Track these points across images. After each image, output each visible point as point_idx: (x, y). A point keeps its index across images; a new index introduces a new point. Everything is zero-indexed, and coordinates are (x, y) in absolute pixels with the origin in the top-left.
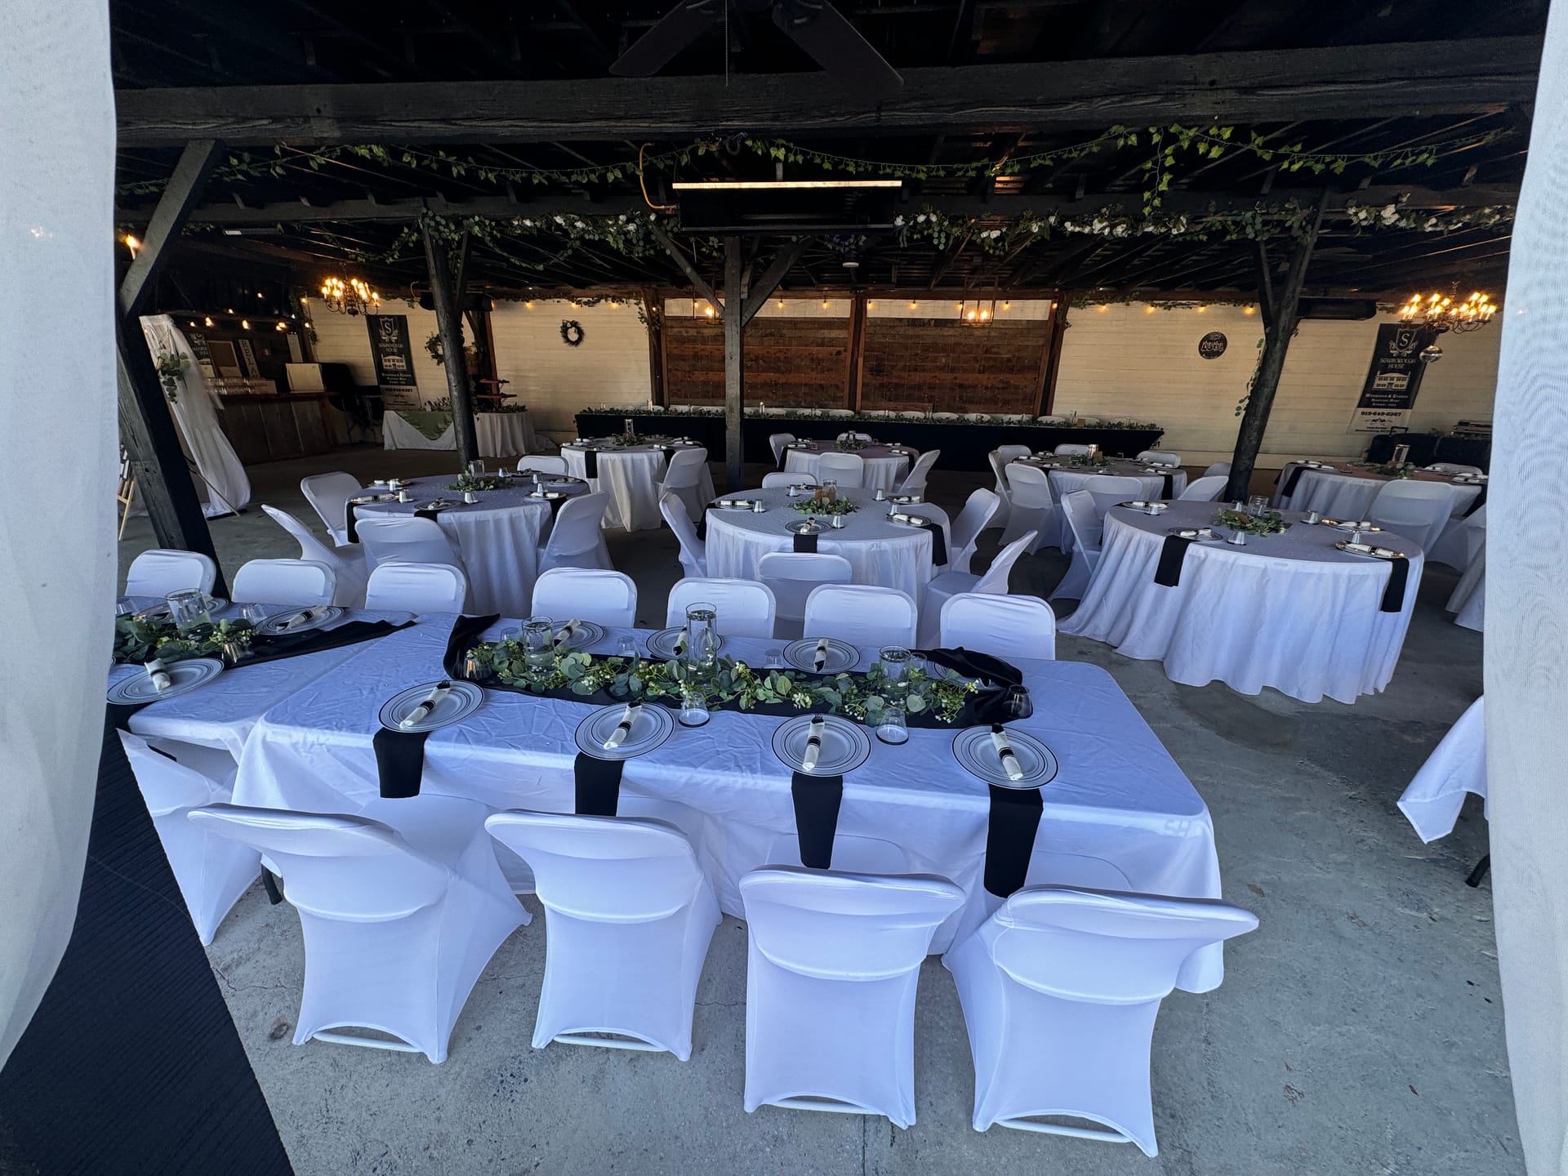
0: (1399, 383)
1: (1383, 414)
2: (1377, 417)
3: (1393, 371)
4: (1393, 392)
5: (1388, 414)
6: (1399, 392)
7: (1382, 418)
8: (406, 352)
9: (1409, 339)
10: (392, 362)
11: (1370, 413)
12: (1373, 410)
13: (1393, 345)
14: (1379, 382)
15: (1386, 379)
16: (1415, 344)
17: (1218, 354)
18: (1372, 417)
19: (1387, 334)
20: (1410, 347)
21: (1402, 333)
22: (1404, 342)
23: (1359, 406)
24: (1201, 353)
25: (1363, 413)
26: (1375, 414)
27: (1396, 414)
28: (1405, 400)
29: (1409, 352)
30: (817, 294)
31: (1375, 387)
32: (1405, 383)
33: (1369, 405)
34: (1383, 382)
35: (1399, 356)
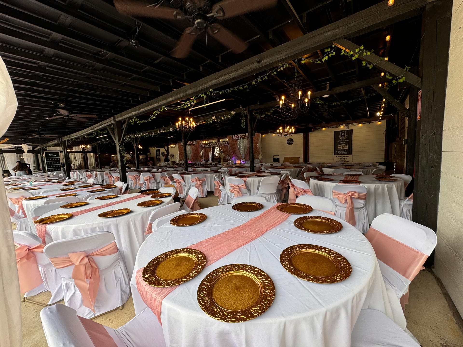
0: (346, 147)
1: (343, 156)
2: (342, 158)
3: (342, 144)
4: (344, 150)
5: (345, 156)
6: (346, 150)
7: (344, 157)
8: (160, 155)
9: (344, 134)
10: (158, 157)
11: (339, 157)
12: (340, 156)
13: (340, 137)
14: (339, 147)
15: (341, 146)
16: (347, 136)
17: (292, 144)
18: (340, 158)
19: (337, 134)
20: (346, 137)
21: (341, 133)
22: (343, 136)
23: (335, 154)
24: (288, 144)
25: (337, 157)
26: (341, 157)
27: (347, 156)
28: (349, 151)
29: (346, 138)
30: (212, 139)
31: (338, 149)
32: (347, 147)
33: (338, 154)
34: (340, 147)
35: (343, 139)
